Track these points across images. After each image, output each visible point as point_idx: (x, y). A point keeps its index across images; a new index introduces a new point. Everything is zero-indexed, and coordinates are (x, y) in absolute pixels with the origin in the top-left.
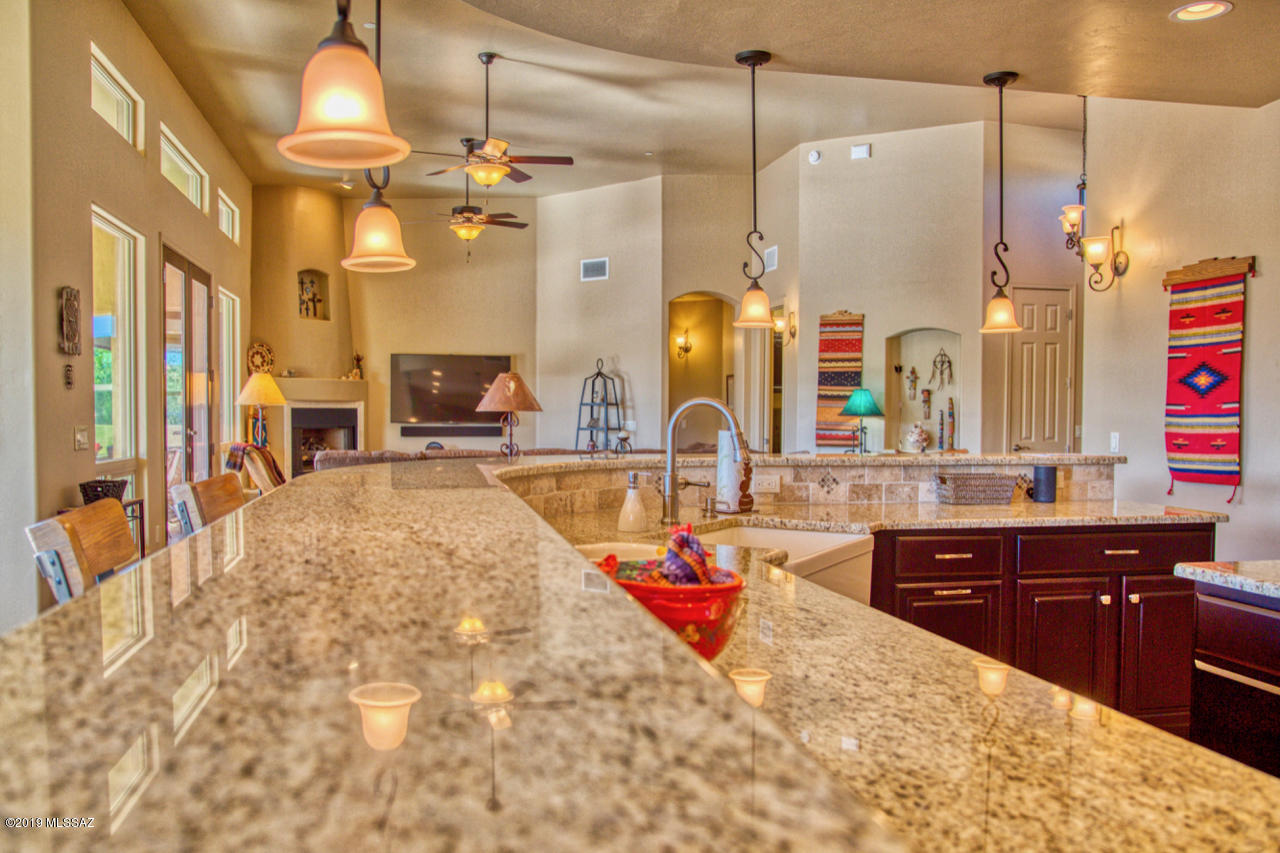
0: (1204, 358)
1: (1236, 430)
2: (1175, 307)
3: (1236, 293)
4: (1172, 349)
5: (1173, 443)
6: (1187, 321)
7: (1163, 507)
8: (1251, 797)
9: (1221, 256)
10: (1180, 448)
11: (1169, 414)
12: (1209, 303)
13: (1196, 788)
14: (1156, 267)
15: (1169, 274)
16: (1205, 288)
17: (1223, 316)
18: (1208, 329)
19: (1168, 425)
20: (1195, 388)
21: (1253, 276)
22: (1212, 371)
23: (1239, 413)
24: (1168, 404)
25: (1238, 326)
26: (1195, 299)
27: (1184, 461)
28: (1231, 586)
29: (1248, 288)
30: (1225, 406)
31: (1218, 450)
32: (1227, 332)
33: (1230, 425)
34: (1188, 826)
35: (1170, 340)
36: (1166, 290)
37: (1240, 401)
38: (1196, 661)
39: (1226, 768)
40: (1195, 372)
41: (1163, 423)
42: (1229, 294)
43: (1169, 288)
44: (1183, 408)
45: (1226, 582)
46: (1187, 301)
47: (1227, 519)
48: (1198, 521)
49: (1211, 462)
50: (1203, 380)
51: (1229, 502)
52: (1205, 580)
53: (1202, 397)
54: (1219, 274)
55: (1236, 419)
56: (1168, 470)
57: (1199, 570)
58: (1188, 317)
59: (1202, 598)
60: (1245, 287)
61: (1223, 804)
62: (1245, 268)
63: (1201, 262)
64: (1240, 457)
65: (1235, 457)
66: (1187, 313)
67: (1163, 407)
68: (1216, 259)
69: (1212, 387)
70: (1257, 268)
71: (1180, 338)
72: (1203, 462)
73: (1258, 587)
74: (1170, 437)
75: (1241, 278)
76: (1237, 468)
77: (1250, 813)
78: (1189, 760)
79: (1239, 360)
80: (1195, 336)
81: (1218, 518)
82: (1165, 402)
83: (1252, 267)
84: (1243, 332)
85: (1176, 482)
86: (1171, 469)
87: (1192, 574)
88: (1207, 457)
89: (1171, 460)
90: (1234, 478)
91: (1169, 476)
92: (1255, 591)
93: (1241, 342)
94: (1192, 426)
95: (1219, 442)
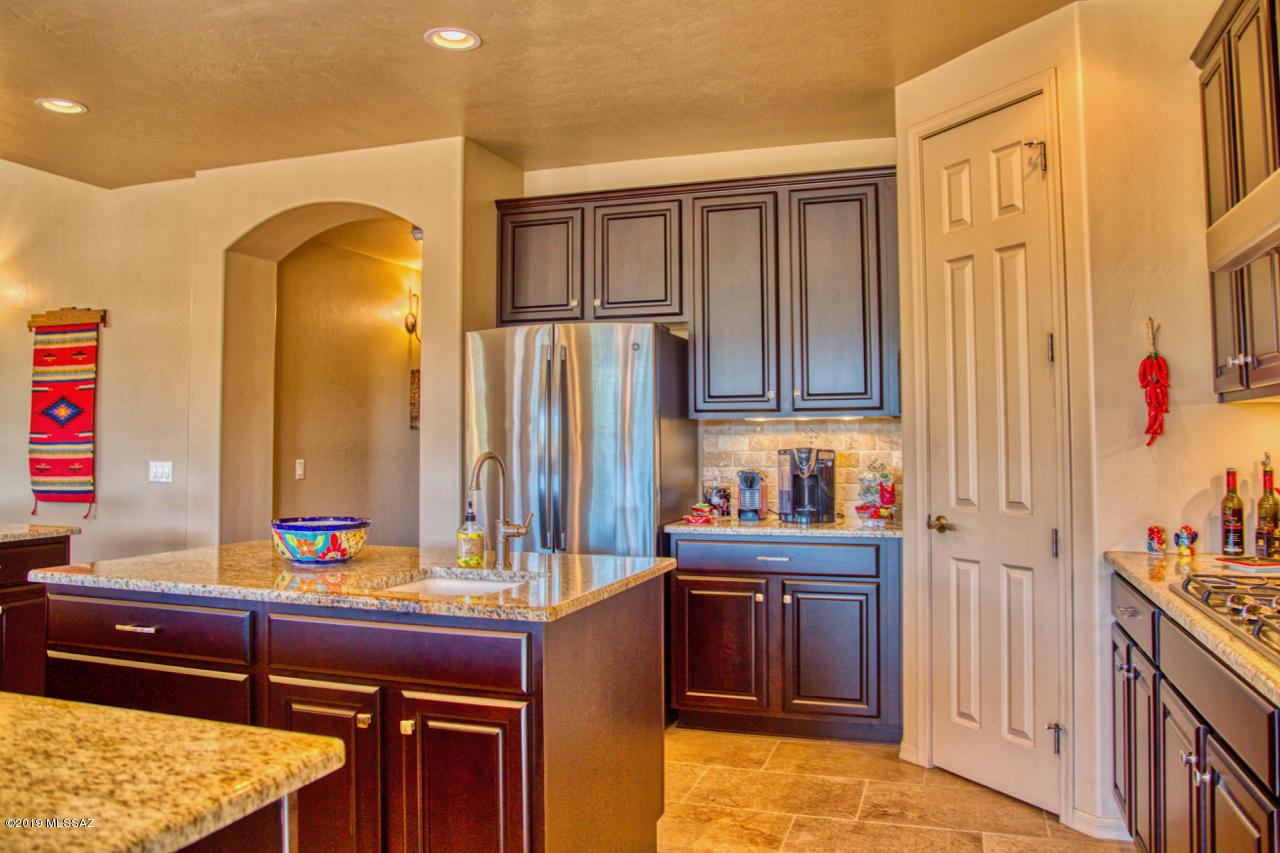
0: (64, 392)
1: (90, 455)
2: (39, 347)
3: (91, 339)
4: (36, 384)
5: (37, 467)
6: (50, 359)
7: (28, 526)
8: (64, 717)
9: (80, 306)
10: (42, 473)
11: (33, 441)
12: (67, 346)
13: (24, 722)
14: (22, 309)
15: (33, 316)
16: (65, 332)
17: (80, 358)
18: (67, 368)
19: (31, 451)
20: (55, 418)
21: (105, 326)
22: (70, 404)
23: (92, 440)
24: (32, 433)
25: (92, 366)
26: (57, 341)
27: (45, 484)
28: (74, 584)
29: (101, 335)
30: (81, 435)
31: (76, 473)
32: (83, 372)
33: (86, 451)
34: (15, 745)
35: (33, 375)
36: (31, 330)
37: (93, 431)
38: (48, 652)
39: (48, 704)
40: (56, 405)
41: (27, 450)
42: (85, 339)
43: (34, 329)
44: (45, 436)
45: (71, 581)
46: (49, 342)
47: (80, 531)
48: (55, 535)
49: (70, 484)
50: (63, 412)
51: (85, 517)
52: (54, 582)
53: (62, 427)
54: (77, 321)
55: (90, 446)
56: (32, 493)
57: (49, 574)
58: (50, 355)
59: (51, 597)
60: (98, 335)
61: (43, 726)
62: (98, 320)
63: (62, 309)
64: (94, 478)
65: (89, 478)
66: (49, 353)
67: (27, 435)
68: (74, 308)
69: (70, 419)
70: (107, 320)
71: (43, 374)
72: (63, 484)
73: (95, 582)
74: (34, 462)
75: (94, 327)
76: (91, 488)
77: (62, 727)
78: (22, 706)
79: (92, 395)
80: (56, 373)
81: (72, 531)
82: (28, 429)
83: (104, 319)
84: (96, 373)
85: (39, 503)
86: (35, 491)
87: (43, 578)
88: (66, 479)
89: (34, 483)
90: (88, 497)
91: (34, 498)
92: (93, 585)
93: (94, 381)
94: (53, 452)
95: (77, 466)
